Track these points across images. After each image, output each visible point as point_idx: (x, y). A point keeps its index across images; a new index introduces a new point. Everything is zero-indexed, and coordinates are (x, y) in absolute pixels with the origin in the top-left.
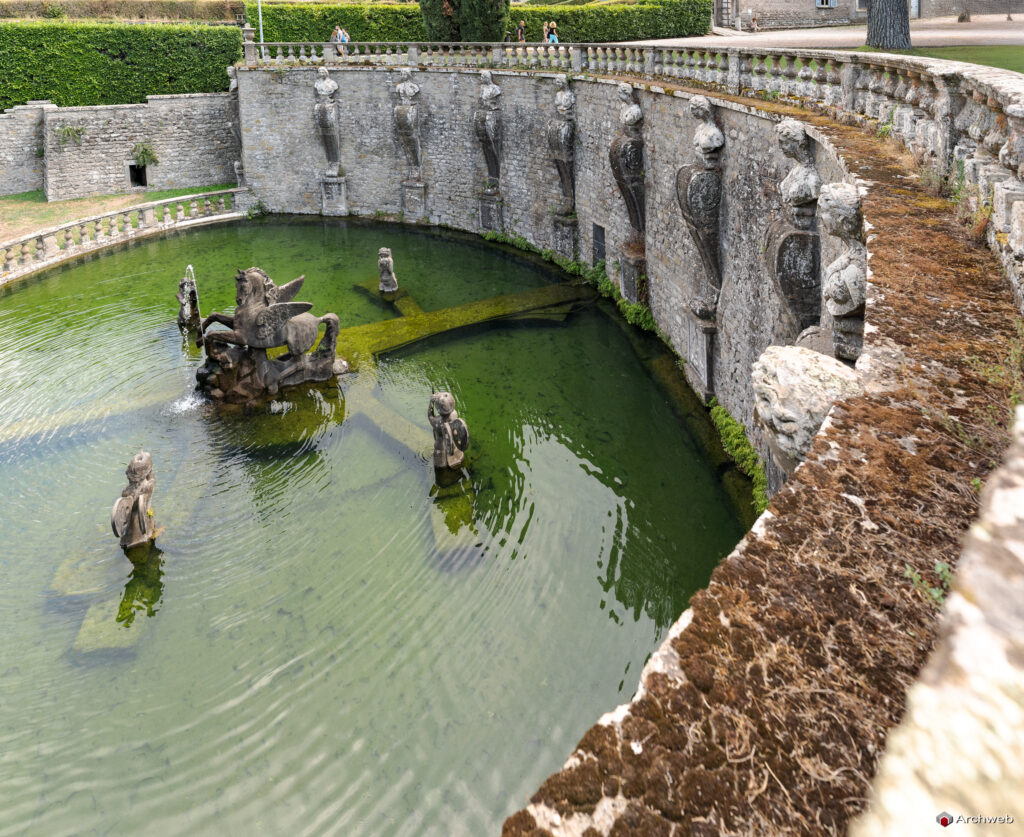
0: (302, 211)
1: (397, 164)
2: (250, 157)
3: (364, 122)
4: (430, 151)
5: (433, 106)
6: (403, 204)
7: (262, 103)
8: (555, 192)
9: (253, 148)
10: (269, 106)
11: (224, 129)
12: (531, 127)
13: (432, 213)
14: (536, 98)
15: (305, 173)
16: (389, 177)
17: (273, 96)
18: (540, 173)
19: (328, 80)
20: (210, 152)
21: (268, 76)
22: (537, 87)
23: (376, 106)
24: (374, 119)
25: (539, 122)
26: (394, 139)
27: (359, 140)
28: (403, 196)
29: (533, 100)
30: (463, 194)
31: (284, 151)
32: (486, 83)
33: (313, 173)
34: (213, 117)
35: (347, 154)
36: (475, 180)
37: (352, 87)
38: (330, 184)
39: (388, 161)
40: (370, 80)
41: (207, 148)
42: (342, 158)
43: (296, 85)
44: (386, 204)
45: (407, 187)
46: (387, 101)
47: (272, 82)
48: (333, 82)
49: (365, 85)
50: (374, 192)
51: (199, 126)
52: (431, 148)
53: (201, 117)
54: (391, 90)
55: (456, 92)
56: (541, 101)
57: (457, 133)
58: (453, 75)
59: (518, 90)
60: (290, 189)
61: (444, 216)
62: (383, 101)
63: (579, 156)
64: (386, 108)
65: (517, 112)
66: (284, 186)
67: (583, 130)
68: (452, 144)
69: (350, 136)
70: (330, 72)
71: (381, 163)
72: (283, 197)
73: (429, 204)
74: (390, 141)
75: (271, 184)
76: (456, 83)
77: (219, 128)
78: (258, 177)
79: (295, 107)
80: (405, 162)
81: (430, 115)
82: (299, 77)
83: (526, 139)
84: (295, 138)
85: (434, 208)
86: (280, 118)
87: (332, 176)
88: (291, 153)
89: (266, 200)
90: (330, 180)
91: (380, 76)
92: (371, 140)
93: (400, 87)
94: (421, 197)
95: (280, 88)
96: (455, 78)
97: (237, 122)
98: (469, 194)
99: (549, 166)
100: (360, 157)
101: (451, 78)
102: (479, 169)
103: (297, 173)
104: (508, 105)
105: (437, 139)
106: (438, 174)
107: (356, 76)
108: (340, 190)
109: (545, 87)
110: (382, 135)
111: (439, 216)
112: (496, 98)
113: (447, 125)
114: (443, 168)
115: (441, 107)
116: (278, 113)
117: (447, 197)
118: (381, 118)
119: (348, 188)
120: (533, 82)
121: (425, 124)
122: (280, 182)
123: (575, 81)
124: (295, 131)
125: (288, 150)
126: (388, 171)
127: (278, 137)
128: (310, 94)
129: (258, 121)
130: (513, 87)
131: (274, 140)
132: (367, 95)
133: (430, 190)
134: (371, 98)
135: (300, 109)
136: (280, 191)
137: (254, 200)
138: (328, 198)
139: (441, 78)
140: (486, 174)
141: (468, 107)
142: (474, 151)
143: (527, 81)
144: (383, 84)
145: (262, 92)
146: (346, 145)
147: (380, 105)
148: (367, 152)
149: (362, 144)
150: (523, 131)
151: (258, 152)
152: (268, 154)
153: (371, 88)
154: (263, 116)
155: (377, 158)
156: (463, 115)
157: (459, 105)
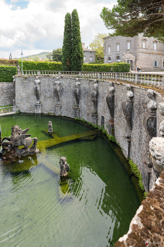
0: (30, 112)
1: (54, 101)
2: (17, 98)
3: (46, 90)
4: (62, 98)
5: (64, 87)
6: (55, 111)
7: (21, 85)
8: (92, 108)
9: (18, 96)
10: (23, 86)
11: (11, 92)
12: (87, 92)
13: (62, 113)
14: (89, 85)
15: (31, 103)
16: (52, 104)
17: (24, 83)
18: (89, 103)
19: (38, 80)
20: (7, 97)
21: (23, 78)
22: (89, 82)
23: (50, 86)
24: (49, 90)
25: (89, 91)
26: (54, 95)
27: (45, 95)
28: (55, 109)
29: (88, 86)
30: (70, 108)
31: (26, 97)
32: (77, 81)
33: (33, 103)
34: (8, 88)
35: (42, 98)
36: (73, 105)
37: (44, 82)
38: (37, 105)
39: (52, 100)
40: (49, 80)
41: (6, 96)
42: (41, 99)
43: (30, 81)
44: (51, 111)
45: (56, 106)
46: (52, 85)
47: (24, 80)
48: (39, 80)
49: (47, 81)
50: (48, 108)
51: (5, 91)
52: (63, 97)
53: (5, 88)
54: (54, 82)
55: (70, 84)
56: (90, 86)
57: (69, 93)
58: (69, 79)
59: (85, 83)
60: (27, 107)
61: (65, 114)
62: (51, 85)
63: (99, 99)
64: (52, 87)
65: (84, 88)
66: (25, 106)
67: (100, 93)
68: (68, 96)
69: (43, 94)
70: (39, 78)
71: (50, 100)
72: (25, 109)
73: (62, 111)
74: (53, 95)
75: (22, 105)
76: (69, 81)
77: (10, 91)
78: (19, 104)
79: (29, 86)
80: (56, 100)
81: (63, 89)
82: (31, 79)
83: (86, 95)
84: (29, 94)
85: (63, 112)
86: (26, 89)
87: (38, 104)
88: (28, 98)
89: (20, 109)
90: (37, 104)
91: (51, 79)
92: (48, 95)
93: (56, 82)
94: (60, 109)
95: (26, 81)
96: (70, 80)
97: (14, 90)
98: (71, 108)
99: (91, 102)
100: (45, 99)
101: (69, 80)
102: (74, 102)
103: (29, 103)
104: (82, 87)
105: (64, 95)
106: (64, 103)
107: (45, 79)
108: (39, 107)
109: (91, 82)
110: (51, 94)
111: (64, 114)
112: (79, 85)
113: (67, 91)
114: (65, 102)
115: (66, 87)
116: (25, 87)
117: (66, 109)
118: (51, 89)
119: (42, 107)
120: (88, 81)
121: (62, 91)
122: (24, 105)
123: (99, 81)
124: (29, 92)
125: (27, 97)
126: (52, 103)
127: (25, 94)
128: (33, 83)
129: (20, 90)
130: (84, 82)
131: (24, 94)
132: (48, 84)
133: (62, 107)
134: (49, 84)
135: (31, 87)
136: (24, 107)
137: (18, 109)
138: (36, 109)
139: (66, 80)
140: (76, 103)
141: (72, 87)
142: (73, 98)
143: (87, 81)
144: (52, 81)
145: (21, 83)
146: (42, 96)
147: (51, 86)
148: (47, 98)
149: (46, 96)
150: (85, 93)
151: (19, 97)
152: (22, 98)
153: (49, 82)
154: (21, 88)
155: (49, 99)
156: (71, 89)
157: (70, 87)
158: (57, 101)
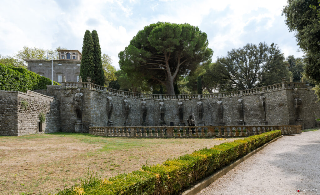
3: (116, 109)
9: (93, 114)
10: (97, 102)
14: (155, 103)
15: (104, 122)
16: (122, 122)
17: (98, 99)
18: (156, 117)
19: (110, 97)
21: (97, 93)
22: (154, 102)
23: (119, 105)
24: (118, 108)
25: (155, 108)
31: (100, 115)
33: (106, 122)
36: (140, 121)
39: (121, 118)
40: (118, 98)
43: (103, 97)
46: (121, 104)
47: (99, 95)
49: (117, 99)
52: (130, 115)
55: (136, 103)
57: (136, 111)
59: (150, 102)
65: (150, 106)
68: (135, 113)
74: (122, 113)
75: (97, 125)
78: (94, 123)
82: (104, 95)
83: (153, 111)
84: (103, 112)
86: (100, 106)
87: (111, 122)
88: (102, 116)
91: (120, 98)
92: (118, 113)
95: (100, 97)
96: (136, 100)
100: (116, 117)
103: (102, 122)
105: (132, 113)
107: (115, 97)
109: (156, 102)
110: (120, 112)
113: (134, 110)
114: (133, 119)
115: (133, 106)
116: (99, 104)
117: (135, 125)
118: (120, 108)
120: (154, 101)
127: (99, 111)
129: (95, 106)
133: (131, 124)
134: (118, 103)
135: (104, 104)
139: (133, 99)
141: (139, 106)
142: (140, 115)
143: (152, 101)
144: (120, 100)
145: (95, 98)
149: (116, 114)
150: (152, 110)
151: (94, 116)
152: (97, 116)
153: (118, 100)
154: (96, 105)
155: (119, 118)
156: (138, 107)
157: (137, 105)
158: (125, 119)
